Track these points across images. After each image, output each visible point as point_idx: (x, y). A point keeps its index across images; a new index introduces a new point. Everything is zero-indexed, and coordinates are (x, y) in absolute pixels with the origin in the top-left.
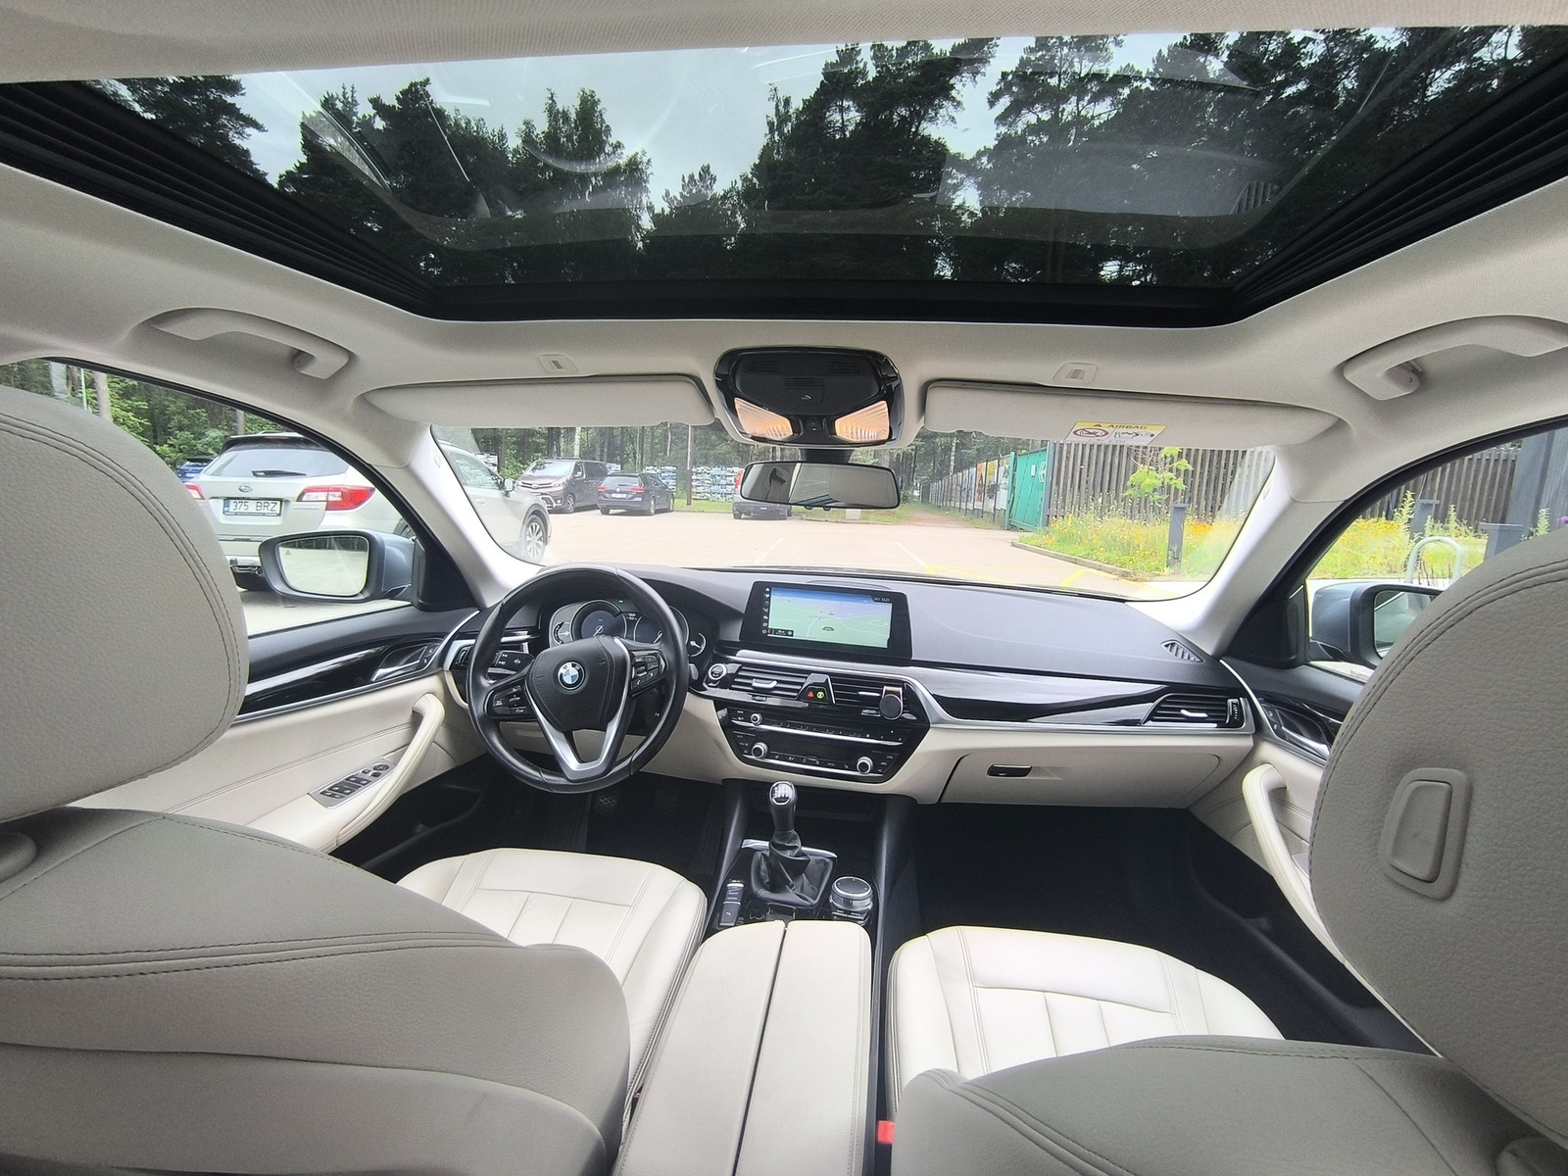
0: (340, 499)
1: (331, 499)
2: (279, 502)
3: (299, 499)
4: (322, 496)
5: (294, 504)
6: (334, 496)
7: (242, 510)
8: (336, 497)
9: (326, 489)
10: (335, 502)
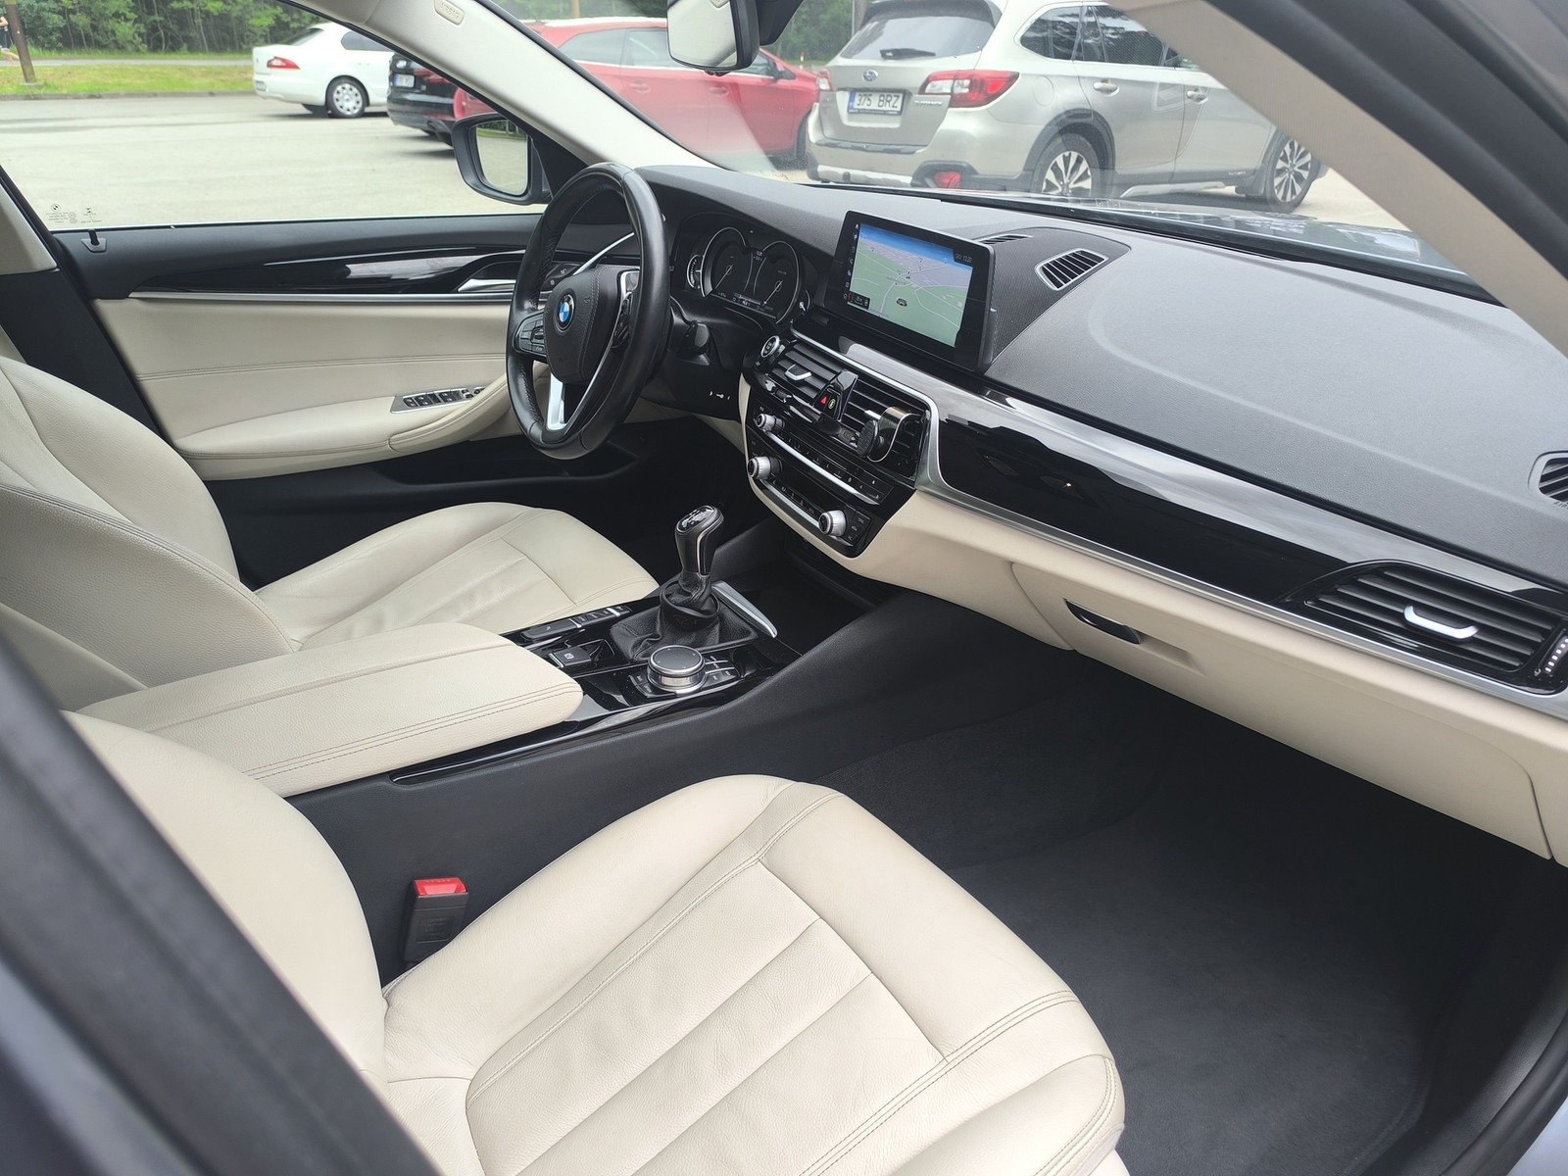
0: (966, 91)
1: (958, 90)
2: (901, 96)
3: (922, 90)
4: (945, 86)
5: (917, 99)
6: (962, 86)
7: (865, 107)
8: (962, 88)
9: (956, 76)
10: (961, 95)
